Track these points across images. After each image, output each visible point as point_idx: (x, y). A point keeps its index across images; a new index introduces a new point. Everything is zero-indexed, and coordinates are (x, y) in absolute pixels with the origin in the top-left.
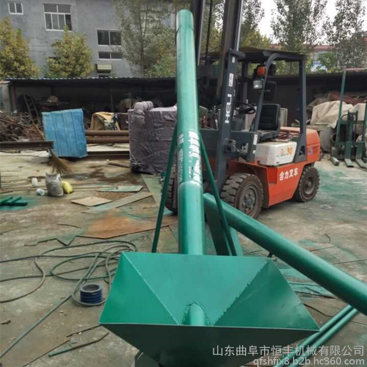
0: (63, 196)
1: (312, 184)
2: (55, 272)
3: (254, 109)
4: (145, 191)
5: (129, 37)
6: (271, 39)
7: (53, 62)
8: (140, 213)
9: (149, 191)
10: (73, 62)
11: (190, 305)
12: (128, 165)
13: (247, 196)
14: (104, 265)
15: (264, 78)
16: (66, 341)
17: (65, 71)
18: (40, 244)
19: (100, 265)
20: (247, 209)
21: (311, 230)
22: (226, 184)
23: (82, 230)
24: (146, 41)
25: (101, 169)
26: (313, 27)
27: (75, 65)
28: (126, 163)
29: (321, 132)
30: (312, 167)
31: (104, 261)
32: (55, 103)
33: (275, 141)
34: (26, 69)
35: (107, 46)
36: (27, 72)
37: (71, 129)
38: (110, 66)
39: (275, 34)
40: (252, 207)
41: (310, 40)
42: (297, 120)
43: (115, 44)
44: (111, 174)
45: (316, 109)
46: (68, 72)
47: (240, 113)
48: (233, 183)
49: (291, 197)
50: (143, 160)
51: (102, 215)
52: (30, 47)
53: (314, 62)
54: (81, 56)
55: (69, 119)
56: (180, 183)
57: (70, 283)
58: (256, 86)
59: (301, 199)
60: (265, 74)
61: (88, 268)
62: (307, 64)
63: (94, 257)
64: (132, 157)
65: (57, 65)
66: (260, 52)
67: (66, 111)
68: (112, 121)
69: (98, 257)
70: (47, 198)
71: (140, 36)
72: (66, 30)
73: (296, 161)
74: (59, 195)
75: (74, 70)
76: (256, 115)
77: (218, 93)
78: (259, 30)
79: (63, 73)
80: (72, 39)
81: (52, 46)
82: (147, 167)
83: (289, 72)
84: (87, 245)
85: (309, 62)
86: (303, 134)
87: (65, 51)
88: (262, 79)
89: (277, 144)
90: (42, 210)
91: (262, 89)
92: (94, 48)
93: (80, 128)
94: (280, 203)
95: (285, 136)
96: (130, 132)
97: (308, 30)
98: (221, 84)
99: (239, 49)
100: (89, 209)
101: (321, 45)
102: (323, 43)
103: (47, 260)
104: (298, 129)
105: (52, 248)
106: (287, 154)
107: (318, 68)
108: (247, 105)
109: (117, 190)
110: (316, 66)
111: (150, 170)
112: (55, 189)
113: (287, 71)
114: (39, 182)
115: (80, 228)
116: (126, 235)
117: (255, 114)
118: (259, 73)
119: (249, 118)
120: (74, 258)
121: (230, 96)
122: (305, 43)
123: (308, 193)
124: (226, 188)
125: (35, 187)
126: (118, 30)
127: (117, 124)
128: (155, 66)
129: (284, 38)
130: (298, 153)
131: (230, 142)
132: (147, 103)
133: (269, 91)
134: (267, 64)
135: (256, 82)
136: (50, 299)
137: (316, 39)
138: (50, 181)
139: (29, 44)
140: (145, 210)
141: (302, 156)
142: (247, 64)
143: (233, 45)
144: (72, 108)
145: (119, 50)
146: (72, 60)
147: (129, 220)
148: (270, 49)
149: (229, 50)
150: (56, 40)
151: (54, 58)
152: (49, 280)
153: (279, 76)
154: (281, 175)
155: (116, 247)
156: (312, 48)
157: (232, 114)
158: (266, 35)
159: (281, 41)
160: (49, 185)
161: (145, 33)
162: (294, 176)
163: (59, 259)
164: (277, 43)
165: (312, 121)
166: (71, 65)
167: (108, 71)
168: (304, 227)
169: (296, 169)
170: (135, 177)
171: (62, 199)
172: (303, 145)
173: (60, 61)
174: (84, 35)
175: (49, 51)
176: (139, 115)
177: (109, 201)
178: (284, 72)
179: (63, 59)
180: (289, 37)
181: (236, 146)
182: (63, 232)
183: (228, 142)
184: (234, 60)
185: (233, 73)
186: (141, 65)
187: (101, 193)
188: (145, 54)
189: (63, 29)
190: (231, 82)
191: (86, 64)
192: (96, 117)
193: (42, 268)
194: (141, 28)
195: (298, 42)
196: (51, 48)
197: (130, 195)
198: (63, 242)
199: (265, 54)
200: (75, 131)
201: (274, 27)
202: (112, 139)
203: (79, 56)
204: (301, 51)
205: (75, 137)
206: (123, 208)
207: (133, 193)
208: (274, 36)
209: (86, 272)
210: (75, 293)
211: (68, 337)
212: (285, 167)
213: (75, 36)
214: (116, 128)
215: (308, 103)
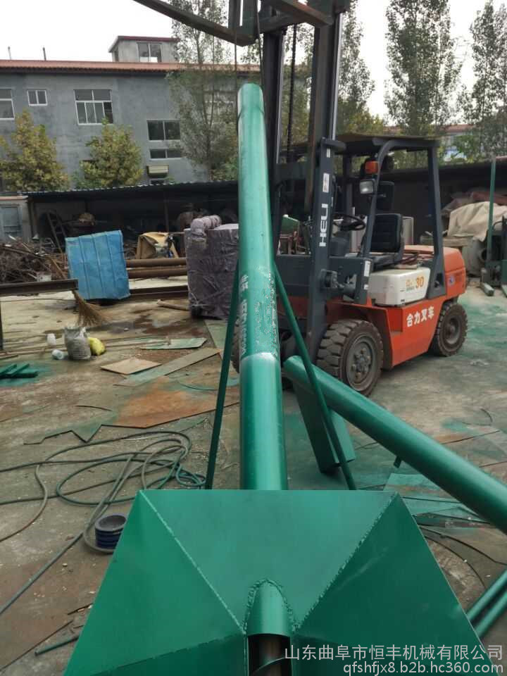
0: (91, 359)
1: (457, 328)
2: (63, 491)
3: (363, 223)
4: (209, 347)
5: (190, 128)
6: (386, 120)
7: (88, 166)
8: (199, 382)
9: (215, 347)
10: (116, 166)
11: (258, 586)
12: (187, 307)
13: (359, 355)
14: (140, 475)
15: (375, 177)
16: (65, 622)
17: (106, 178)
18: (48, 440)
19: (133, 475)
20: (359, 374)
21: (460, 404)
22: (324, 338)
23: (112, 414)
24: (213, 132)
25: (149, 315)
26: (444, 101)
27: (119, 169)
28: (184, 303)
29: (464, 249)
30: (455, 304)
31: (140, 468)
32: (90, 223)
33: (398, 268)
34: (52, 178)
35: (160, 141)
36: (54, 182)
37: (106, 259)
38: (167, 168)
39: (391, 112)
40: (367, 369)
41: (441, 119)
42: (427, 233)
43: (171, 139)
44: (163, 321)
45: (455, 213)
46: (109, 178)
47: (341, 230)
48: (335, 335)
49: (425, 350)
50: (208, 300)
51: (142, 389)
52: (58, 150)
53: (447, 148)
54: (126, 156)
55: (103, 246)
56: (243, 357)
57: (85, 510)
58: (365, 190)
59: (441, 352)
60: (377, 172)
61: (114, 481)
62: (438, 153)
63: (125, 460)
64: (191, 296)
65: (94, 171)
66: (369, 140)
67: (99, 234)
68: (166, 245)
69: (132, 460)
70: (68, 363)
71: (205, 126)
72: (105, 123)
73: (431, 295)
74: (85, 358)
75: (117, 176)
76: (367, 231)
77: (307, 201)
78: (368, 109)
79: (102, 181)
80: (114, 136)
81: (87, 145)
82: (214, 309)
83: (413, 164)
84: (118, 440)
85: (440, 150)
86: (439, 257)
87: (105, 151)
88: (373, 180)
89: (401, 273)
90: (58, 383)
91: (373, 194)
92: (144, 145)
93: (118, 257)
94: (410, 360)
95: (412, 260)
96: (188, 260)
97: (437, 107)
98: (311, 190)
99: (337, 137)
100: (125, 378)
101: (456, 125)
102: (459, 122)
103: (55, 468)
104: (431, 248)
105: (64, 447)
106: (417, 287)
107: (452, 156)
108: (351, 217)
109: (171, 347)
110: (450, 153)
111: (218, 313)
112: (78, 350)
113: (410, 162)
114: (59, 339)
115: (110, 411)
116: (178, 419)
117: (364, 230)
118: (368, 170)
119: (356, 237)
120: (95, 463)
121: (325, 206)
122: (433, 123)
123: (451, 342)
124: (325, 343)
125: (53, 347)
126: (175, 119)
127: (173, 248)
128: (226, 164)
129: (403, 118)
130: (433, 284)
131: (329, 274)
132: (211, 219)
133: (383, 196)
134: (380, 156)
135: (363, 184)
136: (49, 540)
137: (448, 117)
138: (70, 338)
139: (57, 145)
140: (208, 377)
141: (438, 288)
142: (350, 157)
143: (327, 132)
144: (108, 231)
145: (176, 146)
146: (115, 163)
147: (183, 394)
148: (383, 135)
149: (321, 139)
150: (92, 137)
151: (90, 162)
152: (54, 504)
153: (399, 170)
154: (408, 319)
155: (161, 441)
156: (443, 130)
157: (329, 231)
158: (378, 115)
159: (399, 121)
160: (69, 345)
161: (211, 121)
162: (428, 319)
163: (72, 465)
164: (395, 125)
165: (449, 231)
166: (113, 169)
167: (164, 175)
168: (449, 398)
169: (431, 308)
170: (195, 326)
171: (88, 364)
172: (440, 272)
173: (98, 165)
174: (131, 128)
175: (83, 152)
176: (198, 236)
177: (155, 364)
178: (406, 164)
179: (102, 162)
180: (410, 116)
181: (338, 280)
182: (83, 418)
183: (325, 274)
184: (328, 154)
185: (327, 172)
186: (207, 164)
187: (146, 353)
188: (211, 149)
189: (101, 122)
190: (326, 186)
191: (133, 167)
192: (143, 239)
193: (44, 484)
194: (206, 115)
195: (423, 121)
196: (86, 148)
197: (188, 354)
198: (82, 437)
199: (376, 143)
200: (111, 262)
201: (390, 103)
202: (167, 269)
203: (124, 157)
204: (428, 135)
205: (111, 271)
206: (177, 375)
207: (192, 351)
208: (390, 115)
209: (111, 487)
210: (88, 529)
211: (69, 614)
212: (415, 306)
213: (116, 130)
214: (172, 253)
215: (443, 207)
